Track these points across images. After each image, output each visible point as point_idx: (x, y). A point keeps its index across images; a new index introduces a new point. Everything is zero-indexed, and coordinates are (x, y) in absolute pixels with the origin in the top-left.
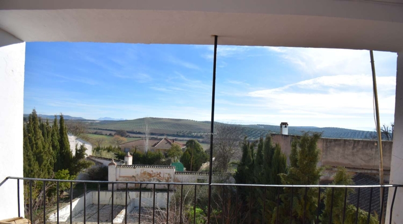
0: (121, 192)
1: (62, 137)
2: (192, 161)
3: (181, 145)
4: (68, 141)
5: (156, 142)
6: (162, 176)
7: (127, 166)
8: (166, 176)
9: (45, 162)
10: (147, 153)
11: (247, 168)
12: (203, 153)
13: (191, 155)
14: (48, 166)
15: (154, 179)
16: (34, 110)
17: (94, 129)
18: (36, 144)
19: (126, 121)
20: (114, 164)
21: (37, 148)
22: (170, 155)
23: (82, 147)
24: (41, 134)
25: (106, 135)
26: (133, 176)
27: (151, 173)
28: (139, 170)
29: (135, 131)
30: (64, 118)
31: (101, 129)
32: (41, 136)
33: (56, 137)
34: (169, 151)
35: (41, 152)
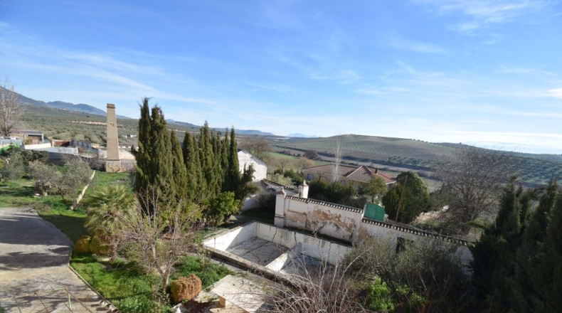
0: (287, 230)
1: (232, 154)
2: (400, 206)
3: (388, 179)
4: (237, 159)
5: (350, 170)
6: (342, 220)
7: (300, 198)
8: (349, 222)
9: (213, 181)
10: (334, 185)
11: (502, 239)
12: (425, 195)
13: (400, 196)
14: (216, 186)
15: (330, 223)
16: (206, 121)
17: (282, 147)
18: (206, 160)
19: (319, 138)
20: (283, 194)
21: (206, 164)
22: (366, 192)
23: (250, 167)
24: (211, 149)
25: (294, 155)
26: (304, 214)
27: (328, 213)
28: (312, 207)
29: (328, 153)
30: (235, 132)
31: (290, 148)
32: (212, 151)
33: (226, 154)
34: (366, 185)
35: (209, 169)
